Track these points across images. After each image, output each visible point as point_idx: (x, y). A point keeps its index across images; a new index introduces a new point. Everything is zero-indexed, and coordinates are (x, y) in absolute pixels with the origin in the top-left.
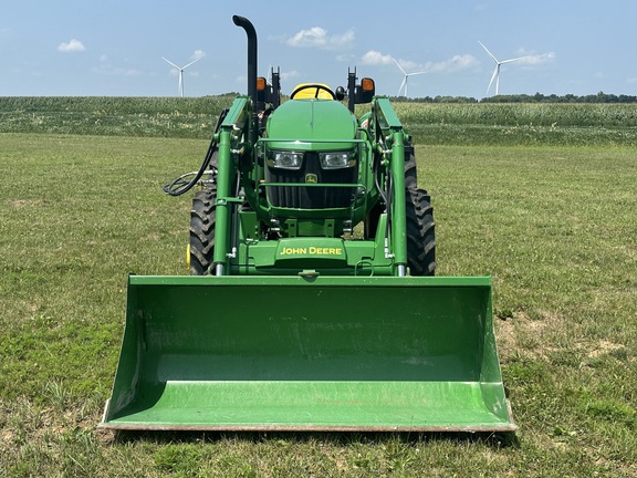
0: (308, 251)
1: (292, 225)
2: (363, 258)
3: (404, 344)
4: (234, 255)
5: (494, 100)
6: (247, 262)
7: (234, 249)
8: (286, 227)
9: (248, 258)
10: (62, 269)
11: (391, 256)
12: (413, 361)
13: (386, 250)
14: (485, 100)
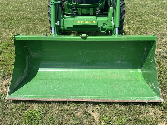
0: (84, 22)
1: (80, 10)
2: (103, 24)
3: (117, 57)
4: (58, 24)
6: (64, 25)
7: (58, 22)
8: (77, 10)
9: (64, 24)
10: (23, 19)
11: (114, 24)
12: (119, 62)
13: (112, 22)
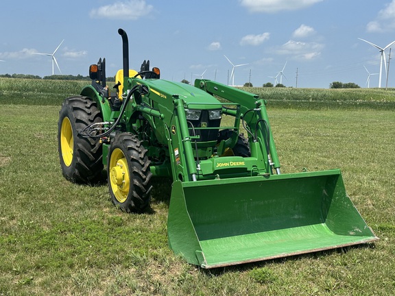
0: (229, 164)
2: (253, 166)
4: (199, 169)
5: (52, 78)
7: (199, 166)
11: (272, 164)
13: (269, 161)
14: (46, 78)
